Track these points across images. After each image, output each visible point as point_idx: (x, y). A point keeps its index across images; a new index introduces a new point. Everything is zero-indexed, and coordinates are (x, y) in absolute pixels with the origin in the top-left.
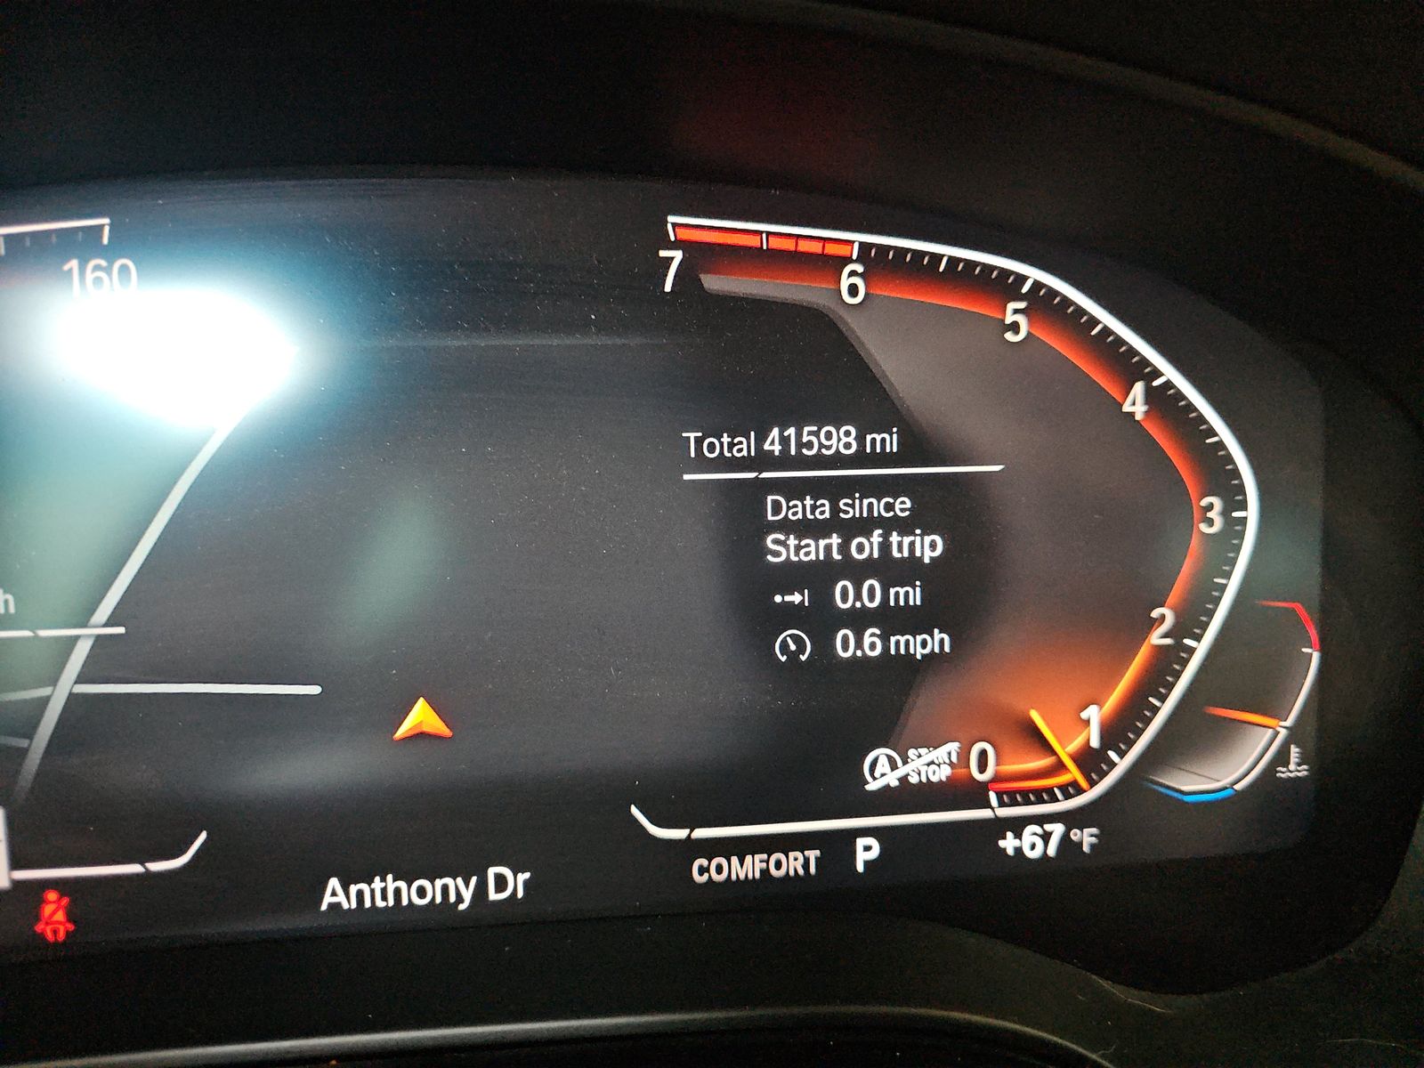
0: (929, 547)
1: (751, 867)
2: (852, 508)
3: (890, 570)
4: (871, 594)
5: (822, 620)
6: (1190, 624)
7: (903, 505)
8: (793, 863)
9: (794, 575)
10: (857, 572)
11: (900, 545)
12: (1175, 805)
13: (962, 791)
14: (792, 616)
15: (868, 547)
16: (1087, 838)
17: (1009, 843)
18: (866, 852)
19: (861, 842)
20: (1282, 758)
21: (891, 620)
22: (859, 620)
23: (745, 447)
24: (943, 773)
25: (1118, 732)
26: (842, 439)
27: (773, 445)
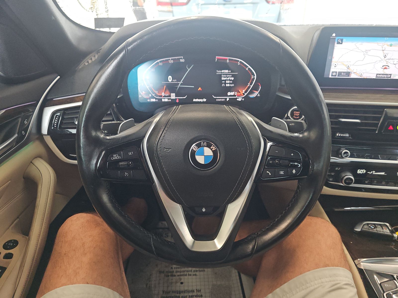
0: (233, 79)
1: (220, 100)
2: (228, 76)
3: (230, 80)
4: (229, 82)
5: (225, 83)
6: (251, 84)
7: (231, 76)
8: (223, 100)
9: (223, 80)
10: (228, 80)
11: (231, 78)
12: (250, 98)
13: (234, 96)
14: (223, 83)
15: (228, 79)
16: (243, 99)
17: (237, 99)
18: (228, 99)
19: (227, 99)
20: (258, 94)
21: (230, 83)
22: (228, 83)
23: (221, 71)
24: (233, 94)
25: (246, 92)
26: (227, 71)
27: (222, 72)
